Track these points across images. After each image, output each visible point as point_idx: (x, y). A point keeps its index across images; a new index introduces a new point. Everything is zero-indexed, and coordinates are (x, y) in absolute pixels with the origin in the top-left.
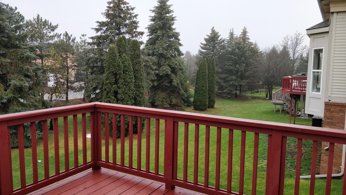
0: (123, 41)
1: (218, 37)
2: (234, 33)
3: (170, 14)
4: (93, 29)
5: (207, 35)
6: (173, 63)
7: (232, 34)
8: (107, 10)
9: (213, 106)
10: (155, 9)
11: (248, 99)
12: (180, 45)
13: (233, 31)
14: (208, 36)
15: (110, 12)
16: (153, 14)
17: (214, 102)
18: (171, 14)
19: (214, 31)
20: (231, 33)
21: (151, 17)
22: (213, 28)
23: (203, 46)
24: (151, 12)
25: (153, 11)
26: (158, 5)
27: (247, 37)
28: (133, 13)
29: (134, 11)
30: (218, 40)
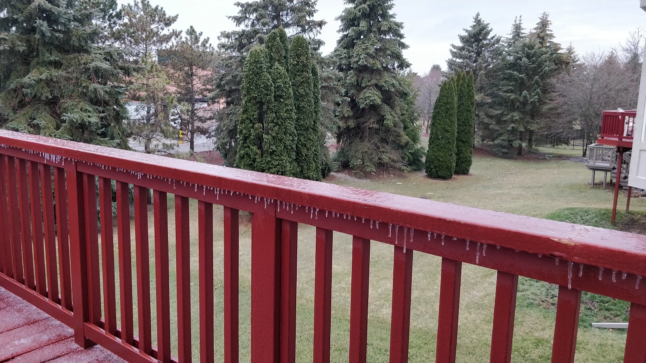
0: (279, 38)
1: (488, 33)
2: (523, 26)
4: (231, 18)
5: (464, 29)
6: (386, 82)
9: (468, 171)
11: (545, 158)
12: (403, 46)
13: (520, 21)
14: (467, 31)
17: (469, 163)
19: (479, 21)
20: (517, 24)
22: (478, 15)
23: (455, 50)
27: (548, 32)
30: (487, 39)
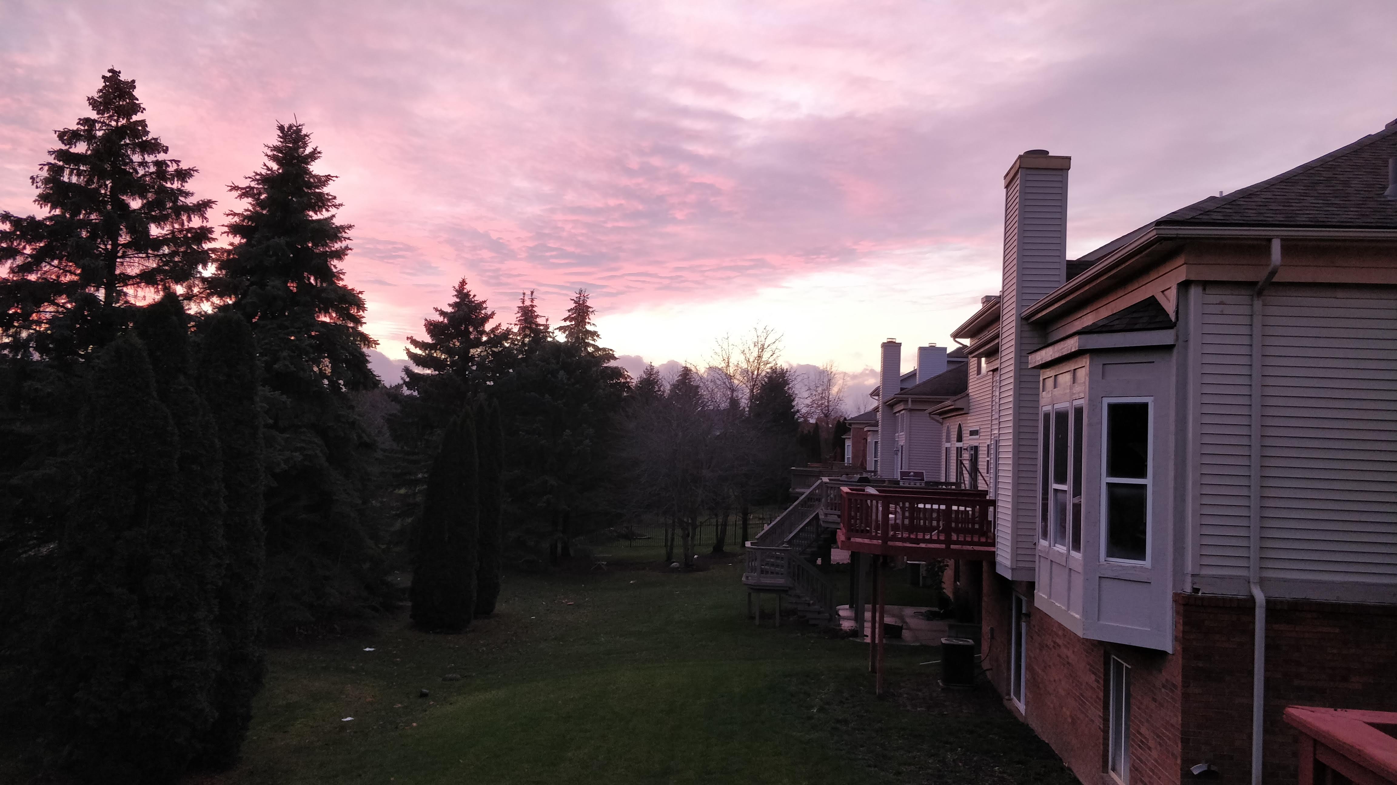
1: (485, 319)
2: (538, 310)
3: (324, 211)
5: (436, 310)
7: (528, 313)
8: (52, 167)
9: (491, 606)
10: (253, 184)
12: (366, 340)
13: (532, 300)
14: (442, 313)
16: (245, 205)
17: (495, 590)
18: (325, 214)
19: (467, 295)
20: (527, 307)
21: (235, 214)
22: (463, 283)
23: (418, 351)
24: (236, 194)
25: (246, 192)
26: (268, 169)
27: (588, 327)
28: (187, 194)
29: (189, 186)
30: (483, 332)
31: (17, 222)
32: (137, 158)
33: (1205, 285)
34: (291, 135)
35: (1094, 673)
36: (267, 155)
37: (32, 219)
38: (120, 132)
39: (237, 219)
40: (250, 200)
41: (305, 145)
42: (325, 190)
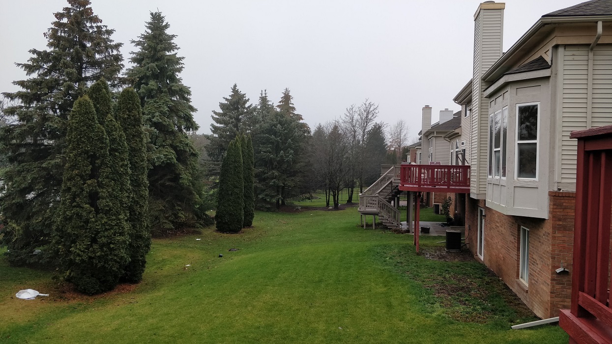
0: (104, 90)
1: (245, 102)
2: (268, 99)
3: (172, 51)
4: (21, 66)
5: (224, 98)
6: (181, 142)
7: (264, 100)
8: (53, 30)
9: (251, 223)
10: (141, 40)
11: (297, 209)
12: (192, 109)
13: (266, 94)
14: (227, 99)
15: (59, 34)
16: (138, 49)
17: (252, 217)
18: (172, 53)
19: (237, 91)
20: (263, 97)
21: (134, 53)
22: (235, 86)
23: (217, 117)
24: (134, 44)
25: (138, 44)
26: (147, 33)
27: (290, 105)
28: (111, 41)
29: (112, 37)
30: (244, 108)
31: (39, 53)
32: (88, 24)
33: (566, 46)
34: (156, 17)
35: (513, 236)
36: (146, 26)
37: (45, 52)
38: (82, 13)
39: (135, 55)
40: (140, 47)
41: (163, 22)
42: (172, 41)
